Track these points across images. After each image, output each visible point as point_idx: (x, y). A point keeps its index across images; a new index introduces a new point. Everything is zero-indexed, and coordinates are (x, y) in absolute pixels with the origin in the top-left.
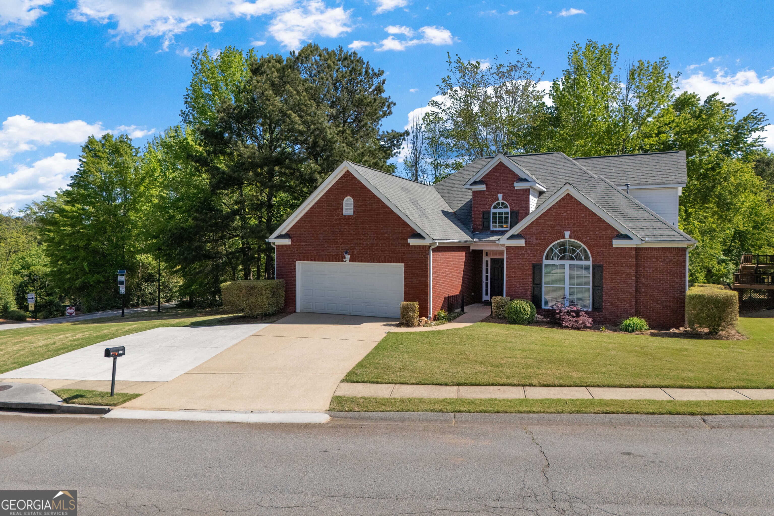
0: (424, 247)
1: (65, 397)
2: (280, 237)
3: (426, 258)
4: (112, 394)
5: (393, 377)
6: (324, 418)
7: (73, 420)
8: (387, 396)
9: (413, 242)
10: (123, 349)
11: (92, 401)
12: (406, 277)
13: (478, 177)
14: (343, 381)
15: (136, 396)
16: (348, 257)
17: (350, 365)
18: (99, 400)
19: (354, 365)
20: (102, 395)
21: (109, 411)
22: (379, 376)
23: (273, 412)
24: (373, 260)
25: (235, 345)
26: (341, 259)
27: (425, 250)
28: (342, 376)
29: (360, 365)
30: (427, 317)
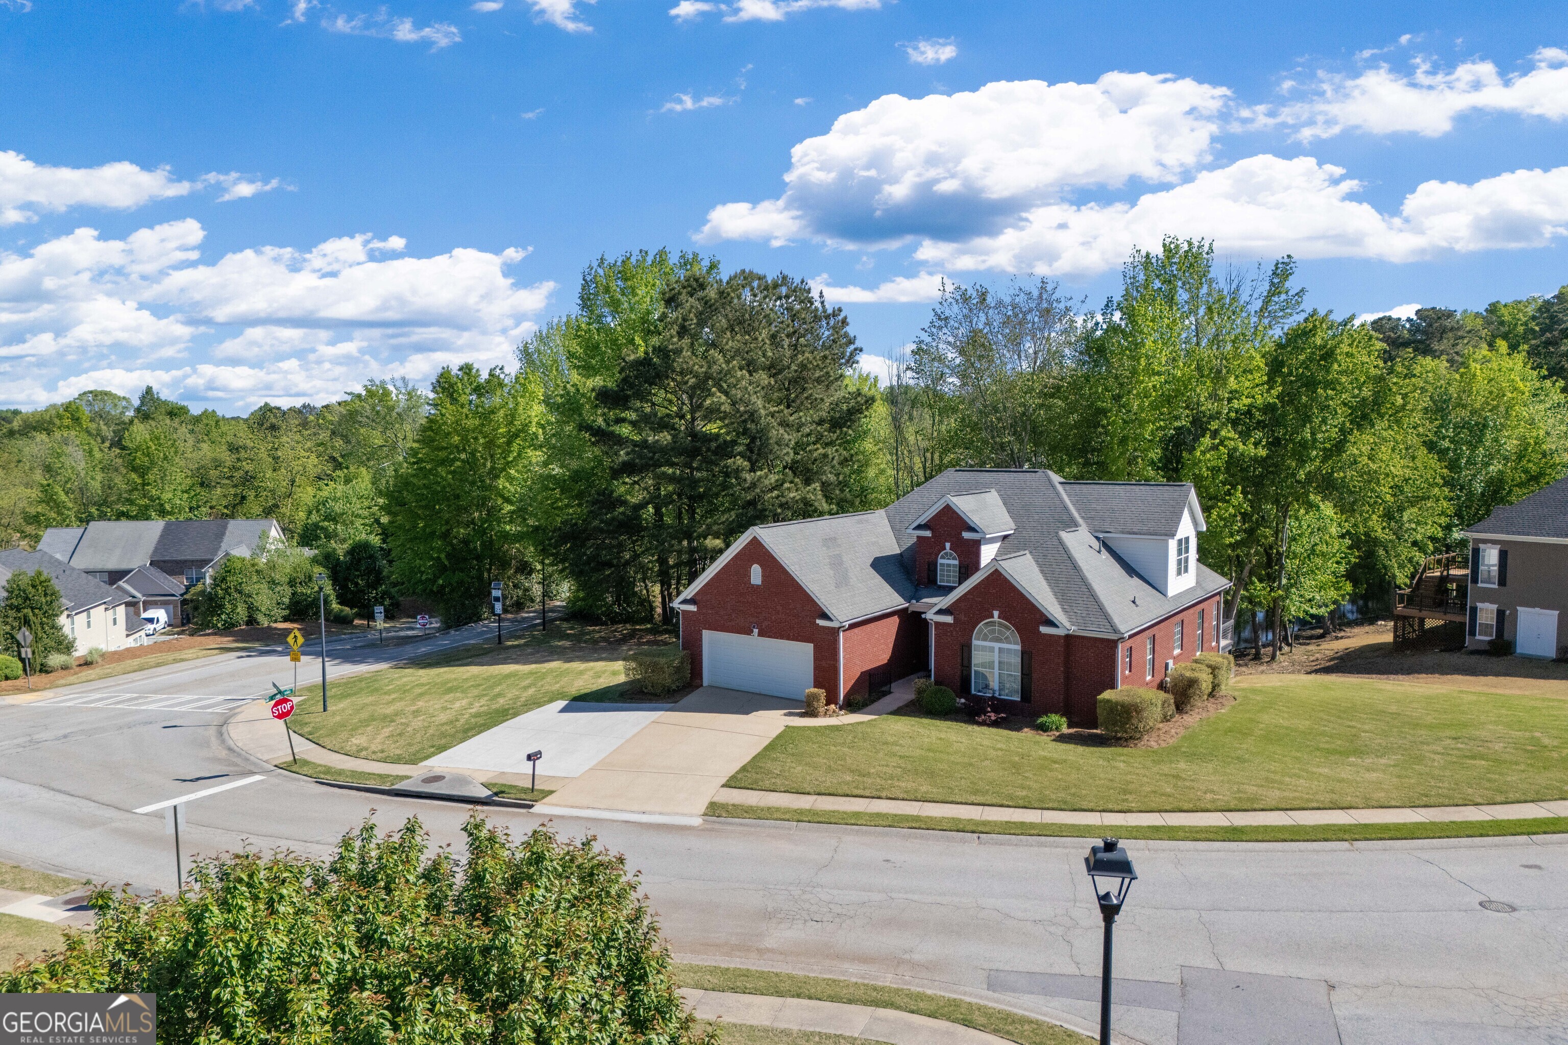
0: (833, 628)
1: (495, 790)
2: (685, 602)
3: (835, 642)
4: (533, 790)
5: (767, 783)
6: (697, 821)
7: (507, 813)
8: (754, 804)
9: (821, 622)
10: (540, 753)
11: (518, 796)
12: (816, 659)
13: (923, 520)
14: (723, 786)
15: (551, 792)
16: (756, 631)
17: (733, 768)
18: (523, 796)
19: (738, 768)
20: (524, 790)
21: (532, 806)
22: (756, 782)
23: (660, 814)
24: (782, 637)
25: (634, 736)
26: (749, 632)
27: (835, 632)
28: (724, 781)
29: (744, 769)
30: (836, 704)
